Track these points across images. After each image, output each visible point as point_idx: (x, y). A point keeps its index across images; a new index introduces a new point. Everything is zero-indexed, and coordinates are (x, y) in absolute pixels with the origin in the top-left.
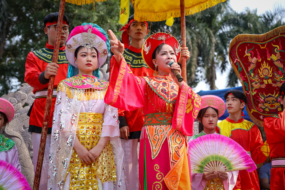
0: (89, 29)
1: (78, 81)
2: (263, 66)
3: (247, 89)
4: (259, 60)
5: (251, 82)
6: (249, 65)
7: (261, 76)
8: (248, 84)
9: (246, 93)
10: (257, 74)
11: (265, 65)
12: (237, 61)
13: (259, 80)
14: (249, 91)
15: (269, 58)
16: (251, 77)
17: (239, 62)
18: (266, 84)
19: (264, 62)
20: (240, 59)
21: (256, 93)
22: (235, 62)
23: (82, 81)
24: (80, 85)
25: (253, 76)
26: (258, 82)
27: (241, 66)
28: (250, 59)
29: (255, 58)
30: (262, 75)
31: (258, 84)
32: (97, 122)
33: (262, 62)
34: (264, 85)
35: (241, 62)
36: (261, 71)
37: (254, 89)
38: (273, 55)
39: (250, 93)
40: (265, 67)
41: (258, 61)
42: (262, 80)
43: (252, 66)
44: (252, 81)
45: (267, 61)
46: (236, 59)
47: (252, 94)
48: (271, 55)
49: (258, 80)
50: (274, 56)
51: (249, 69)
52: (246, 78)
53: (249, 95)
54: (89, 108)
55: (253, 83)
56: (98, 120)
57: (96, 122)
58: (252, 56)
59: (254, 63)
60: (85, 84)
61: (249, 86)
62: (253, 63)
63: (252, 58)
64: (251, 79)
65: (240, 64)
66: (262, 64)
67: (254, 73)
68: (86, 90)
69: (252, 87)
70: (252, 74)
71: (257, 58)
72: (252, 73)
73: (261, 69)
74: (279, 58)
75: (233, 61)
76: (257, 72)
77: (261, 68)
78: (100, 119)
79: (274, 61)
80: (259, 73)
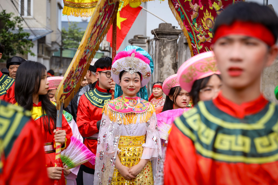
0: (133, 53)
1: (121, 104)
2: (206, 16)
3: (193, 41)
4: (201, 8)
5: (195, 33)
6: (192, 14)
7: (205, 28)
8: (193, 35)
9: (192, 46)
10: (201, 24)
11: (207, 15)
12: (178, 6)
13: (204, 32)
14: (195, 44)
15: (211, 7)
16: (195, 28)
17: (180, 7)
18: (211, 38)
19: (207, 11)
20: (182, 4)
21: (202, 47)
22: (176, 7)
23: (125, 105)
24: (122, 109)
25: (197, 27)
26: (202, 34)
27: (183, 13)
28: (192, 6)
29: (196, 4)
30: (206, 26)
31: (203, 36)
32: (138, 144)
33: (204, 10)
34: (209, 38)
35: (182, 8)
36: (204, 22)
37: (199, 43)
38: (215, 3)
39: (196, 47)
40: (208, 17)
41: (199, 9)
42: (207, 33)
43: (195, 15)
44: (197, 33)
45: (209, 10)
46: (177, 4)
47: (199, 48)
48: (213, 3)
49: (202, 32)
50: (216, 5)
51: (192, 18)
52: (190, 28)
53: (195, 48)
54: (131, 132)
55: (198, 36)
56: (139, 142)
57: (136, 144)
58: (194, 2)
59: (196, 10)
60: (127, 108)
61: (194, 38)
62: (194, 11)
63: (194, 4)
64: (196, 30)
65: (182, 10)
66: (204, 13)
67: (197, 22)
68: (127, 114)
69: (198, 39)
70: (196, 24)
71: (198, 4)
72: (195, 22)
73: (205, 19)
74: (222, 8)
75: (175, 6)
76: (201, 22)
77: (204, 17)
78: (141, 141)
79: (217, 11)
80: (202, 24)
